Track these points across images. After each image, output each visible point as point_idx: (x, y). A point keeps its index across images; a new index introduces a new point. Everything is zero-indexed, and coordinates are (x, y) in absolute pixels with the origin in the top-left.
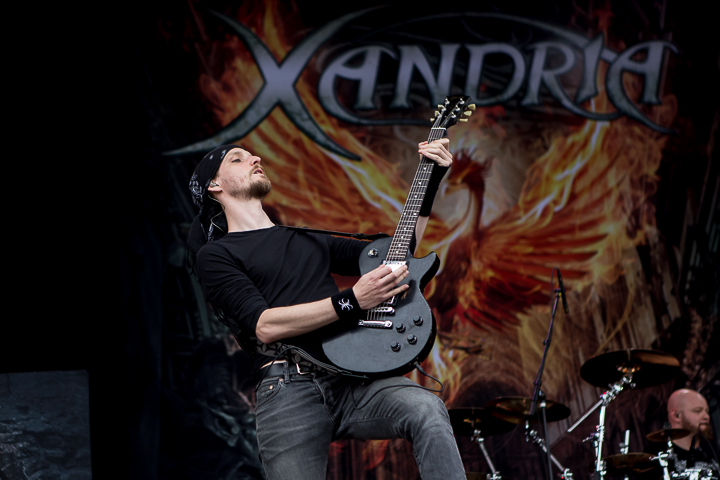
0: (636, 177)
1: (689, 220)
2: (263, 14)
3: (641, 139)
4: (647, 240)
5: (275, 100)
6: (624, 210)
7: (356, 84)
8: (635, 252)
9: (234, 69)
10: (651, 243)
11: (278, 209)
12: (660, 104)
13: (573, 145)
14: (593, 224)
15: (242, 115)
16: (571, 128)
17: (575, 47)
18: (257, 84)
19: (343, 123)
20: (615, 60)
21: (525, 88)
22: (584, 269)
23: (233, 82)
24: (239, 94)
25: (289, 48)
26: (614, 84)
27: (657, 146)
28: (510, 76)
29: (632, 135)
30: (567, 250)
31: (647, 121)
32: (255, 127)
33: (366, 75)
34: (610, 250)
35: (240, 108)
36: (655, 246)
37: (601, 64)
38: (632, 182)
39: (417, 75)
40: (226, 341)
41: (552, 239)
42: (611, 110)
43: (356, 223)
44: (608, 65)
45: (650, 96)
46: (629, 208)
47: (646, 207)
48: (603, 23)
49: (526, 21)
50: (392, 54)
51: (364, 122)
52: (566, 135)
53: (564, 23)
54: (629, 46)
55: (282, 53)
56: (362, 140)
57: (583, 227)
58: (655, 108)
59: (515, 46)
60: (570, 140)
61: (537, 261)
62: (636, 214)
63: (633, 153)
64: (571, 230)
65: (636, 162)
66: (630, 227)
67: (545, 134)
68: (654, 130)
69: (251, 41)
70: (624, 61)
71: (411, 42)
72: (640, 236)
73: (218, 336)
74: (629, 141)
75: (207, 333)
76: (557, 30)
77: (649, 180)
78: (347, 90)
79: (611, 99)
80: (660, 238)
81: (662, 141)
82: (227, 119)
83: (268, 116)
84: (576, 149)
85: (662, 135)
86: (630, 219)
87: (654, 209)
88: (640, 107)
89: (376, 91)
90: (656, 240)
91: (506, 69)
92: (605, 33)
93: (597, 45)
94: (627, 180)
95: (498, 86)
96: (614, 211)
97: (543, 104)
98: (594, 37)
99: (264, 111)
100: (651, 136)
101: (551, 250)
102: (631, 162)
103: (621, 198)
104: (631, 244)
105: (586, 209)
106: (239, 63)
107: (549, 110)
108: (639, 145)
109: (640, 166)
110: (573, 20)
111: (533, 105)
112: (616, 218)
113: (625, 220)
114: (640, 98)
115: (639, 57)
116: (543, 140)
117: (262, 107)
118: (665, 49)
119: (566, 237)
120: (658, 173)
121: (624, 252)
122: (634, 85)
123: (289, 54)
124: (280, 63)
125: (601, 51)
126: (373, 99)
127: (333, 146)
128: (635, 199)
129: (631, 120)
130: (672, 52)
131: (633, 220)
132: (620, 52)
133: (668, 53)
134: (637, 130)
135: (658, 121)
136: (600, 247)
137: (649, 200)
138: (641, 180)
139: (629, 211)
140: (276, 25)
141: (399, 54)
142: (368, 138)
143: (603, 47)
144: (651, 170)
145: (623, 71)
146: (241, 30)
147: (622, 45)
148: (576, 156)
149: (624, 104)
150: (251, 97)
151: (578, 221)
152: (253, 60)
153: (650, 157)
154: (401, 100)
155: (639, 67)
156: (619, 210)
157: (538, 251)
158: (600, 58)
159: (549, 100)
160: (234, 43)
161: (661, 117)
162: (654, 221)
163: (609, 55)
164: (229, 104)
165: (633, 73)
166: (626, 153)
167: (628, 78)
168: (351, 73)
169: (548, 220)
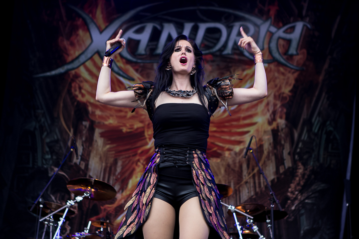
0: (277, 94)
1: (304, 116)
2: (97, 7)
3: (283, 74)
4: (278, 127)
5: (96, 50)
6: (268, 110)
7: (138, 42)
8: (270, 133)
9: (77, 35)
10: (280, 128)
11: (88, 104)
12: (298, 54)
13: (246, 75)
14: (251, 116)
15: (77, 58)
16: (247, 67)
17: (255, 25)
18: (88, 42)
19: (128, 62)
20: (276, 32)
21: (225, 46)
22: (242, 140)
23: (76, 41)
24: (77, 47)
25: (107, 24)
26: (273, 45)
27: (292, 78)
28: (218, 40)
29: (279, 71)
30: (234, 130)
31: (288, 65)
32: (83, 64)
33: (144, 38)
34: (257, 131)
35: (77, 54)
36: (282, 130)
37: (268, 33)
38: (275, 96)
39: (170, 38)
40: (49, 169)
41: (227, 124)
42: (270, 58)
43: (126, 112)
44: (272, 34)
45: (292, 51)
46: (271, 109)
47: (280, 110)
48: (272, 13)
49: (231, 11)
50: (159, 27)
51: (139, 61)
52: (244, 70)
53: (251, 12)
54: (284, 25)
55: (103, 27)
56: (137, 71)
57: (245, 118)
58: (294, 57)
59: (223, 24)
60: (245, 73)
61: (217, 135)
62: (274, 113)
63: (277, 81)
64: (238, 120)
65: (279, 86)
66: (270, 120)
67: (232, 70)
68: (292, 69)
69: (89, 21)
70: (281, 33)
71: (169, 21)
72: (274, 125)
73: (45, 166)
74: (276, 74)
75: (40, 164)
76: (247, 16)
77: (285, 95)
78: (133, 45)
79: (270, 52)
80: (286, 126)
81: (296, 75)
82: (70, 59)
83: (91, 58)
84: (247, 77)
85: (297, 70)
86: (271, 116)
87: (285, 110)
88: (285, 57)
89: (148, 45)
90: (284, 126)
91: (216, 36)
92: (273, 17)
93: (268, 23)
94: (272, 95)
95: (211, 45)
96: (263, 111)
97: (233, 54)
98: (267, 20)
99: (89, 55)
100: (289, 72)
101: (225, 130)
102: (276, 86)
103: (268, 104)
104: (269, 128)
105: (248, 109)
106: (81, 32)
107: (236, 57)
108: (282, 77)
109: (280, 88)
110: (256, 11)
111: (228, 54)
112: (263, 114)
113: (268, 116)
114: (286, 53)
115: (289, 31)
116: (231, 72)
117: (89, 54)
118: (304, 26)
119: (235, 123)
120: (290, 91)
121: (265, 132)
122: (283, 46)
123: (106, 27)
124: (101, 32)
125: (269, 27)
126: (145, 50)
127: (121, 73)
128: (275, 105)
129: (280, 64)
130: (307, 27)
131: (272, 116)
132: (279, 28)
133: (305, 28)
134: (282, 69)
135: (295, 64)
136: (252, 129)
137: (283, 106)
138: (279, 95)
139: (271, 111)
140: (102, 13)
141: (162, 27)
142: (140, 69)
143: (271, 25)
144: (286, 90)
145: (279, 38)
146: (84, 15)
147: (281, 24)
148: (247, 81)
149: (277, 56)
150: (84, 48)
151: (242, 115)
152: (88, 30)
153: (287, 83)
154: (160, 51)
155: (288, 36)
156: (266, 110)
157: (219, 130)
158: (268, 31)
159: (237, 52)
160: (80, 22)
161: (297, 62)
162: (284, 116)
163: (273, 29)
164: (72, 52)
165: (284, 39)
166: (274, 81)
167: (281, 42)
168: (136, 37)
169: (227, 114)
